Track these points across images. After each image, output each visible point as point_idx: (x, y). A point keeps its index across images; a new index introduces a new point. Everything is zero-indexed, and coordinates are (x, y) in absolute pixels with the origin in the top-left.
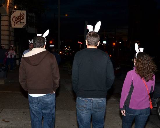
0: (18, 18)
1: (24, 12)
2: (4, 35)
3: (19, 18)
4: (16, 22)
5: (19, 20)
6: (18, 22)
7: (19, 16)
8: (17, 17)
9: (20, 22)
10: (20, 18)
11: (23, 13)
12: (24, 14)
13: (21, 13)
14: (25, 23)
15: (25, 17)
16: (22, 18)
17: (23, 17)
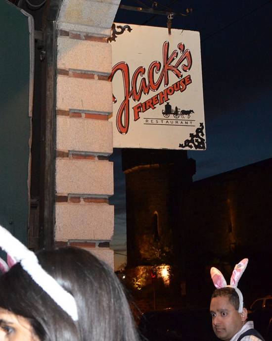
0: (146, 76)
1: (192, 39)
2: (76, 199)
3: (157, 77)
4: (133, 103)
5: (152, 94)
6: (151, 104)
7: (155, 65)
8: (140, 71)
9: (160, 108)
10: (165, 76)
11: (182, 47)
12: (189, 57)
13: (167, 46)
14: (199, 117)
15: (196, 72)
16: (173, 79)
17: (185, 74)
